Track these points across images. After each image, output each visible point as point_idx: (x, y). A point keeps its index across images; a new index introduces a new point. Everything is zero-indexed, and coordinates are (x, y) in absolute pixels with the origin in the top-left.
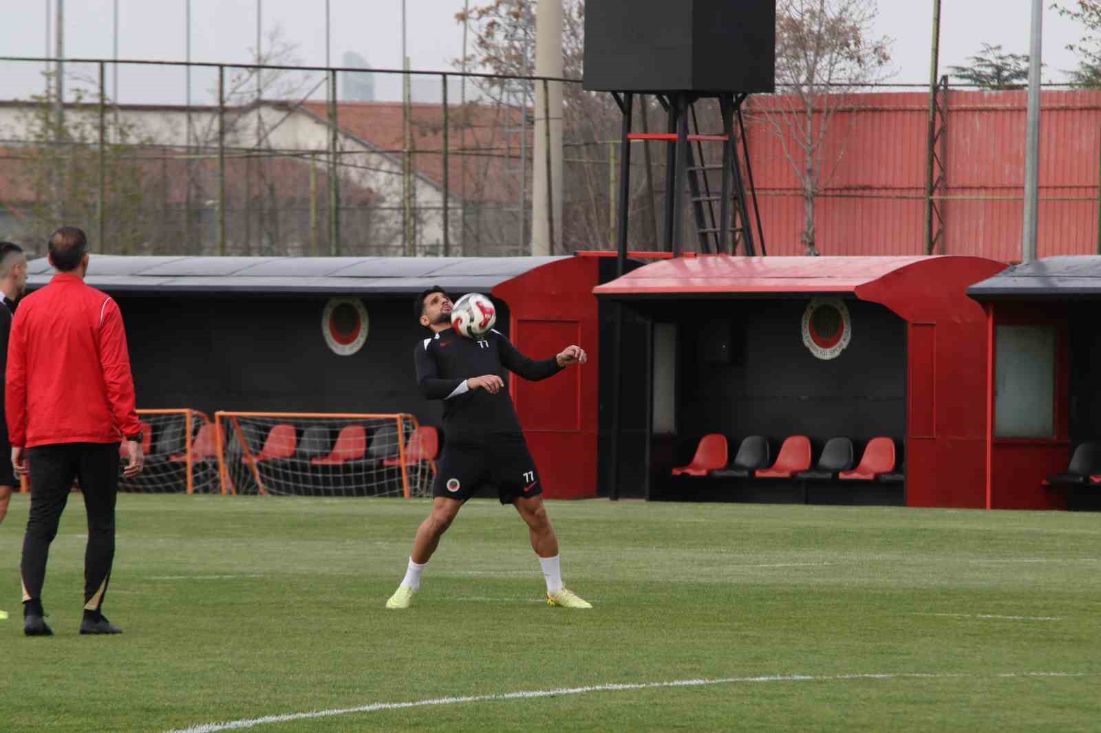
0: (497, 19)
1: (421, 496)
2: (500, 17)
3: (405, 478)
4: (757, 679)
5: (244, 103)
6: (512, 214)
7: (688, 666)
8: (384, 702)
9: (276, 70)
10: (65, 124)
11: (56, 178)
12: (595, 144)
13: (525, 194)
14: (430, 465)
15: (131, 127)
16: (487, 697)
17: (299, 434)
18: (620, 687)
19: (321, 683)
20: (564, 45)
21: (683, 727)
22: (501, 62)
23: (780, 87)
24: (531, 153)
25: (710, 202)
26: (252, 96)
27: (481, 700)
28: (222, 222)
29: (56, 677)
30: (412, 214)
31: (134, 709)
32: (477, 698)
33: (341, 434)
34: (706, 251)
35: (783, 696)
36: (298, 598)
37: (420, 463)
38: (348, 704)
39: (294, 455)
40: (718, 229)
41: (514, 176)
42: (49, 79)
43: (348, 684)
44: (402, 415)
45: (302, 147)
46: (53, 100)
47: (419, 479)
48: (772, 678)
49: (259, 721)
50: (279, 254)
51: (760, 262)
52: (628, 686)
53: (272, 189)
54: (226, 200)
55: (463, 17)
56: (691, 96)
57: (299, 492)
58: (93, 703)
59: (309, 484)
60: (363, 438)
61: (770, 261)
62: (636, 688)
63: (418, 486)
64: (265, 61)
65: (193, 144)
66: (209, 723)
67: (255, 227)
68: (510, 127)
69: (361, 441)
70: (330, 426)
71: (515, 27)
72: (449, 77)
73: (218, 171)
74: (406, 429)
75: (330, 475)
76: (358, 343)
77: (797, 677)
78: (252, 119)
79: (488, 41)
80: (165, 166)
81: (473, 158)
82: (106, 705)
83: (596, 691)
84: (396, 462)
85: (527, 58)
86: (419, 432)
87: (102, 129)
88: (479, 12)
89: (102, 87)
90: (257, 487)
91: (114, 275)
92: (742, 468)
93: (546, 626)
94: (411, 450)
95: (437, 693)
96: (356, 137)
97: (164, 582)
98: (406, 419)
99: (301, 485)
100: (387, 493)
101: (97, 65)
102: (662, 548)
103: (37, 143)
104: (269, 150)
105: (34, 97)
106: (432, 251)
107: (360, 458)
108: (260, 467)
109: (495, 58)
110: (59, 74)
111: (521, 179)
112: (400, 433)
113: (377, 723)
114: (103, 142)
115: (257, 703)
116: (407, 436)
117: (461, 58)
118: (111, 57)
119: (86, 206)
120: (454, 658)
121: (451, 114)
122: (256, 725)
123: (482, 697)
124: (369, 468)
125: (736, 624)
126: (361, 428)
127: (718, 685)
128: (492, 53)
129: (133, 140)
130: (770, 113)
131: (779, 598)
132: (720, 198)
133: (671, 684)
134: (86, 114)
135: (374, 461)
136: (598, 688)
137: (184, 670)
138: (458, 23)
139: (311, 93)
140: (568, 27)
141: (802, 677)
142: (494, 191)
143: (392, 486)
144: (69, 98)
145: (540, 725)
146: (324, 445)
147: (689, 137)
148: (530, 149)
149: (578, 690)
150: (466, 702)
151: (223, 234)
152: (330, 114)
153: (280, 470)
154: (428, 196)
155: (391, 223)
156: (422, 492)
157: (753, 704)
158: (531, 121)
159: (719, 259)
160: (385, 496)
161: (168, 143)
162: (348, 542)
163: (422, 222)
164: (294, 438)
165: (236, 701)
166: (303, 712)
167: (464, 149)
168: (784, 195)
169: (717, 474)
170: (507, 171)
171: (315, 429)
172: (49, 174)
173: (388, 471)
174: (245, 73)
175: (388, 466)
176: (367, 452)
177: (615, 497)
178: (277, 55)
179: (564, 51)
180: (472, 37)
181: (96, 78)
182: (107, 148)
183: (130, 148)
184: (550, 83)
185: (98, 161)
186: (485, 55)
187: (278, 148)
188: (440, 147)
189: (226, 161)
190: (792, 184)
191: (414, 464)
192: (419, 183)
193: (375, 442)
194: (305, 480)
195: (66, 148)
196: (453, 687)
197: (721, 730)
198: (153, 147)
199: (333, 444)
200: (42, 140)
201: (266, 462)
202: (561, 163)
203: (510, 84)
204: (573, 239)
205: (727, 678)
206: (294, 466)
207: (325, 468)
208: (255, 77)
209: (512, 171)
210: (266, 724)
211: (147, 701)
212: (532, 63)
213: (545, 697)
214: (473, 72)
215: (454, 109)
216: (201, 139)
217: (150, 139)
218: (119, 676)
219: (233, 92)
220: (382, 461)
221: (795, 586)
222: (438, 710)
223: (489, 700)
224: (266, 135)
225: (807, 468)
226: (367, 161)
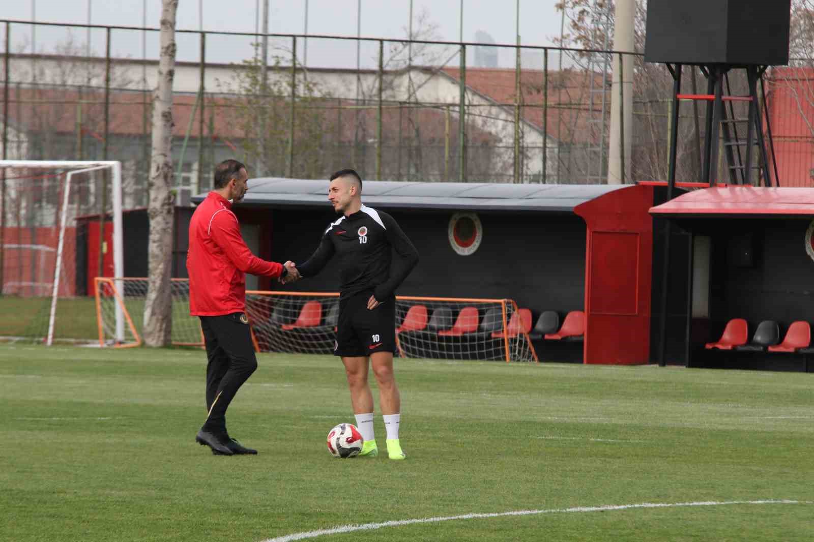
0: (587, 8)
1: (519, 361)
2: (589, 6)
3: (507, 347)
4: (756, 502)
5: (399, 68)
6: (595, 153)
7: (704, 492)
8: (477, 513)
9: (423, 44)
10: (268, 82)
11: (260, 121)
12: (657, 101)
13: (604, 137)
14: (526, 338)
15: (315, 84)
16: (553, 511)
17: (430, 313)
18: (653, 505)
19: (432, 497)
20: (636, 28)
21: (697, 536)
22: (589, 40)
23: (797, 61)
24: (610, 108)
25: (738, 146)
26: (405, 63)
27: (549, 513)
28: (380, 156)
29: (239, 489)
30: (521, 153)
31: (293, 513)
32: (546, 511)
33: (461, 313)
34: (735, 182)
35: (774, 515)
36: (421, 434)
37: (518, 336)
38: (451, 513)
39: (426, 329)
40: (744, 166)
41: (596, 124)
42: (257, 49)
43: (451, 498)
44: (506, 300)
45: (442, 101)
46: (259, 64)
47: (517, 348)
48: (767, 501)
49: (385, 524)
50: (422, 180)
51: (775, 191)
52: (658, 505)
53: (417, 130)
54: (383, 140)
55: (561, 7)
56: (725, 67)
57: (428, 356)
58: (265, 508)
59: (436, 350)
60: (477, 317)
61: (783, 191)
62: (665, 506)
63: (517, 353)
64: (415, 37)
65: (360, 97)
66: (348, 525)
67: (405, 159)
68: (593, 88)
69: (475, 319)
70: (452, 307)
71: (600, 14)
72: (549, 51)
73: (378, 117)
74: (508, 311)
75: (452, 344)
76: (474, 246)
77: (787, 502)
78: (405, 80)
79: (580, 24)
80: (340, 113)
81: (566, 110)
82: (274, 510)
83: (635, 508)
84: (501, 335)
85: (608, 37)
86: (518, 313)
87: (294, 86)
88: (573, 3)
89: (294, 55)
90: (398, 351)
91: (296, 193)
92: (758, 344)
93: (602, 459)
94: (512, 326)
95: (517, 507)
96: (482, 94)
97: (324, 420)
98: (508, 303)
99: (430, 351)
100: (494, 358)
101: (291, 39)
102: (694, 402)
103: (247, 95)
104: (417, 103)
105: (245, 61)
106: (535, 179)
107: (474, 332)
108: (400, 337)
109: (584, 37)
110: (265, 46)
111: (601, 127)
112: (504, 313)
113: (470, 528)
114: (294, 94)
115: (384, 510)
116: (509, 316)
117: (559, 37)
118: (303, 33)
119: (282, 142)
120: (531, 481)
121: (550, 78)
122: (382, 527)
123: (550, 510)
124: (480, 339)
125: (744, 461)
126: (475, 309)
127: (726, 505)
128: (583, 34)
129: (317, 94)
130: (788, 80)
131: (777, 442)
132: (746, 143)
133: (691, 504)
134: (283, 74)
135: (484, 334)
136: (636, 505)
137: (333, 485)
138: (558, 11)
139: (448, 61)
140: (639, 15)
141: (790, 502)
142: (582, 136)
143: (497, 353)
144: (271, 62)
145: (591, 532)
146: (448, 321)
147: (723, 97)
148: (608, 105)
149: (622, 507)
150: (537, 514)
151: (381, 164)
152: (461, 76)
153: (415, 339)
154: (533, 138)
155: (506, 157)
156: (519, 358)
157: (751, 520)
158: (610, 85)
159: (744, 189)
160: (492, 360)
161: (342, 97)
162: (461, 394)
163: (527, 157)
164: (426, 316)
165: (368, 509)
166: (417, 518)
167: (559, 104)
168: (798, 141)
169: (740, 348)
170: (592, 121)
171: (441, 309)
172: (255, 119)
173: (494, 342)
174: (400, 45)
175: (495, 338)
176: (479, 327)
177: (663, 364)
178: (424, 33)
179: (636, 32)
180: (568, 21)
181: (291, 47)
182: (297, 100)
183: (314, 100)
184: (624, 56)
185: (290, 110)
186: (577, 34)
187: (423, 101)
188: (542, 102)
189: (384, 111)
190: (804, 134)
191: (514, 336)
192: (526, 129)
193: (485, 320)
194: (434, 347)
195: (268, 99)
196: (529, 503)
197: (725, 539)
198: (333, 99)
199: (454, 321)
200: (250, 93)
201: (405, 333)
202: (631, 116)
203: (595, 56)
204: (640, 172)
205: (732, 501)
206: (425, 337)
207: (448, 339)
208: (407, 48)
209: (595, 121)
210: (389, 527)
211: (304, 508)
212: (611, 41)
213: (597, 511)
214: (568, 47)
215: (552, 73)
216: (367, 93)
217: (329, 94)
218: (284, 488)
219: (391, 59)
220: (490, 334)
221: (792, 433)
222: (516, 520)
223: (554, 513)
224: (414, 93)
225: (808, 345)
226: (490, 112)
